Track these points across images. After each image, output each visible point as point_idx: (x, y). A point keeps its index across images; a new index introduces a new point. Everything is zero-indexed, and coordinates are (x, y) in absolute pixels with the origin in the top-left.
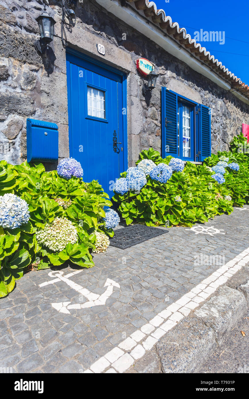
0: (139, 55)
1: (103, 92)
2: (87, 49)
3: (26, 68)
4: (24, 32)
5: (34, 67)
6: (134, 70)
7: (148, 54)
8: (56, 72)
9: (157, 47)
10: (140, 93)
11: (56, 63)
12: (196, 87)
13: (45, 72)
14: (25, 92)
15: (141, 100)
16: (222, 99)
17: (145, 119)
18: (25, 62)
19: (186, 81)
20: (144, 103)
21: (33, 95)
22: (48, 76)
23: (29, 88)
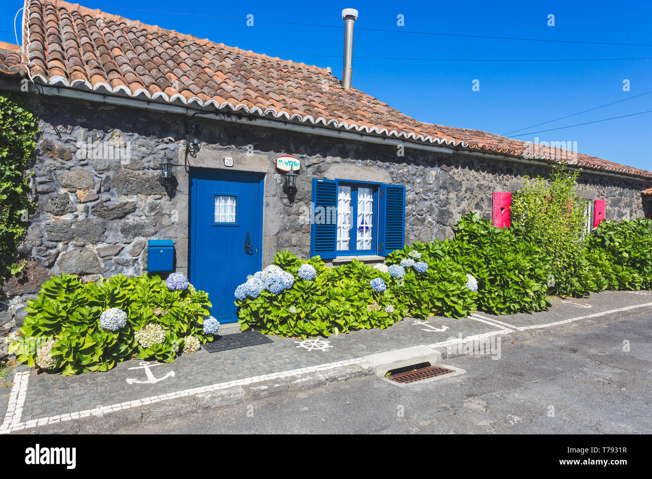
0: (281, 152)
1: (234, 197)
2: (212, 167)
3: (150, 199)
4: (151, 171)
5: (158, 196)
6: (273, 170)
7: (295, 147)
8: (179, 196)
9: (309, 136)
10: (280, 190)
11: (178, 188)
12: (380, 163)
13: (168, 197)
14: (149, 218)
15: (281, 198)
16: (439, 166)
17: (287, 217)
18: (150, 195)
19: (360, 161)
20: (286, 201)
21: (156, 218)
22: (171, 200)
23: (153, 214)
